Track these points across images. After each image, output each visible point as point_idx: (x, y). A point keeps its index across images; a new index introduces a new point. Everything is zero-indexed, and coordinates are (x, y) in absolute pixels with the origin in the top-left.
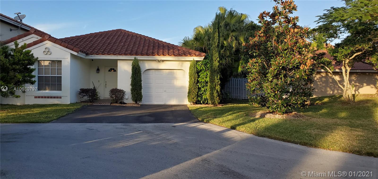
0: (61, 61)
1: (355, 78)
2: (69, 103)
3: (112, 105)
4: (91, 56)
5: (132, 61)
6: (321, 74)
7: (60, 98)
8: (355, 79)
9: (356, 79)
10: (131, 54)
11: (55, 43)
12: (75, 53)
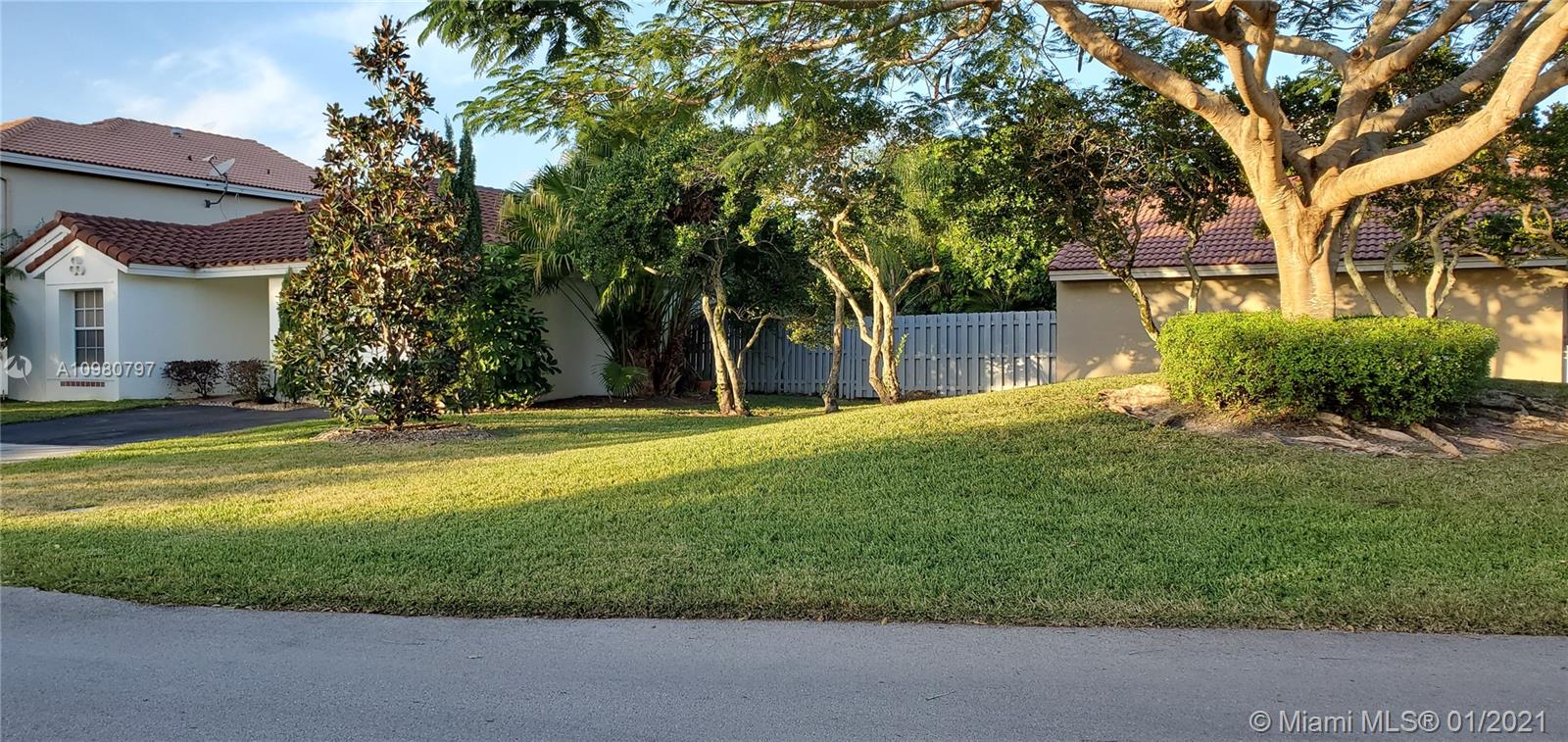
0: (99, 291)
1: (1346, 300)
2: (117, 399)
3: (236, 406)
4: (202, 270)
5: (282, 280)
6: (1179, 289)
7: (103, 385)
8: (1347, 307)
9: (1354, 304)
10: (281, 260)
11: (87, 243)
12: (124, 269)
